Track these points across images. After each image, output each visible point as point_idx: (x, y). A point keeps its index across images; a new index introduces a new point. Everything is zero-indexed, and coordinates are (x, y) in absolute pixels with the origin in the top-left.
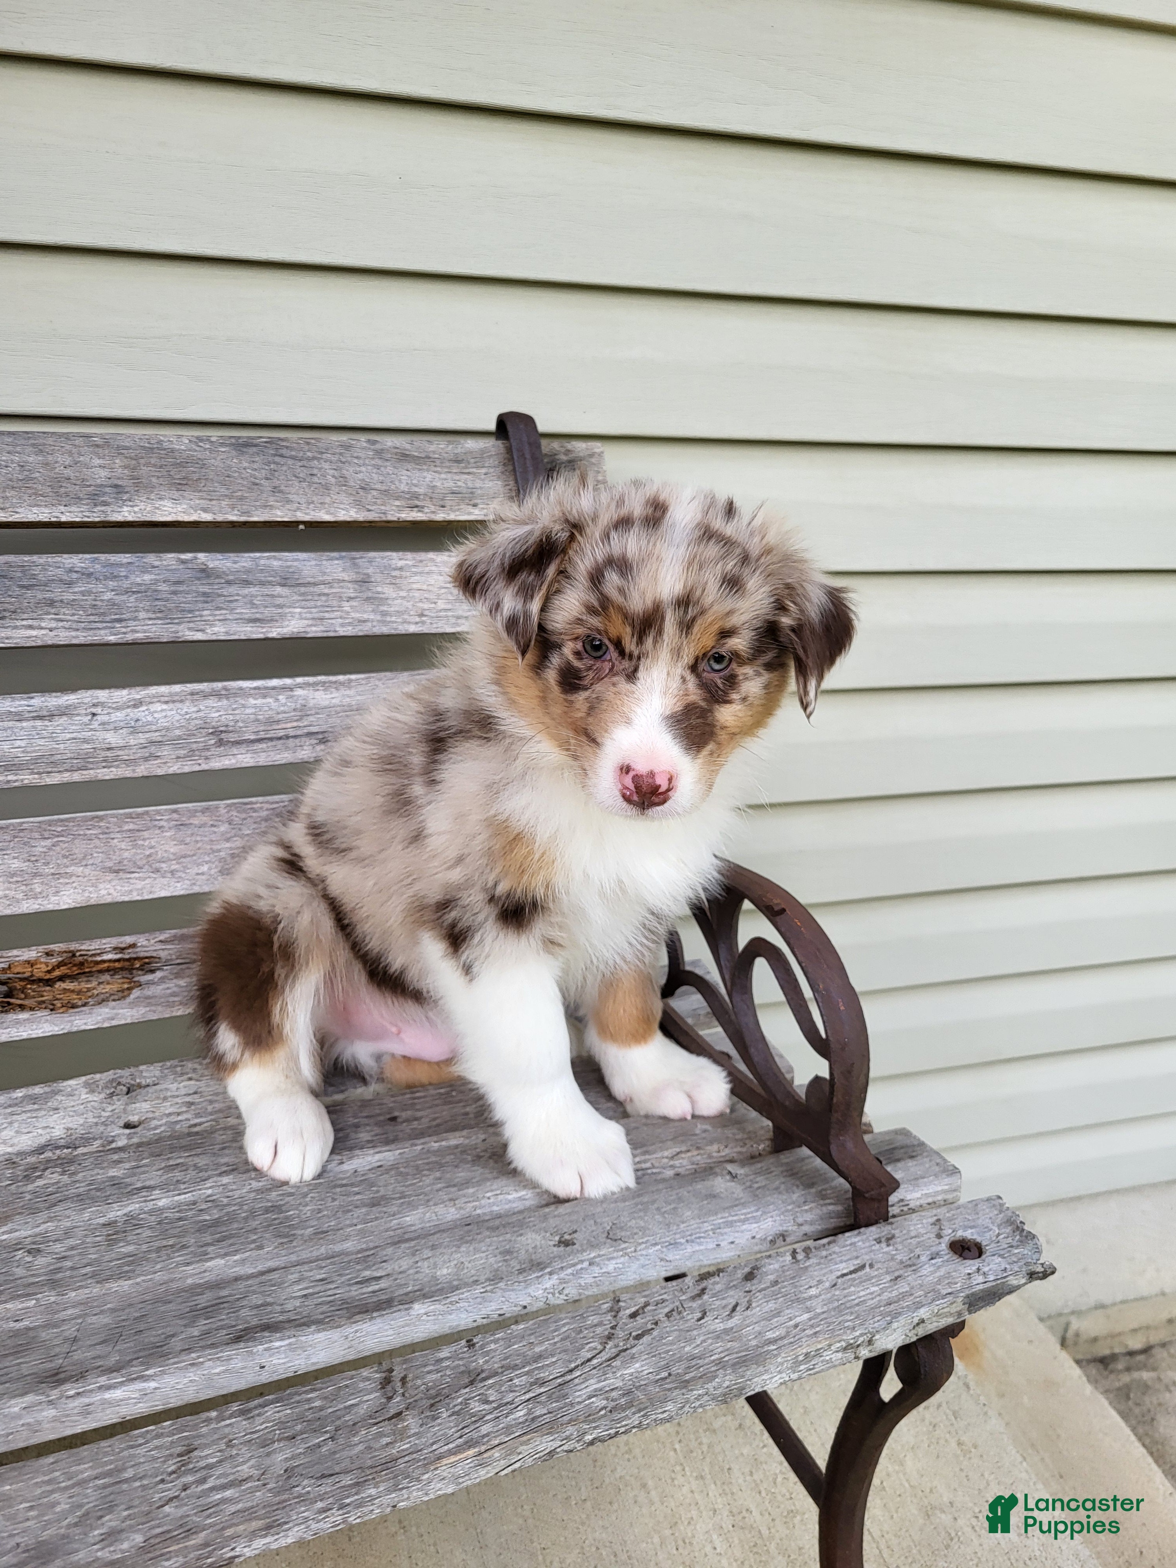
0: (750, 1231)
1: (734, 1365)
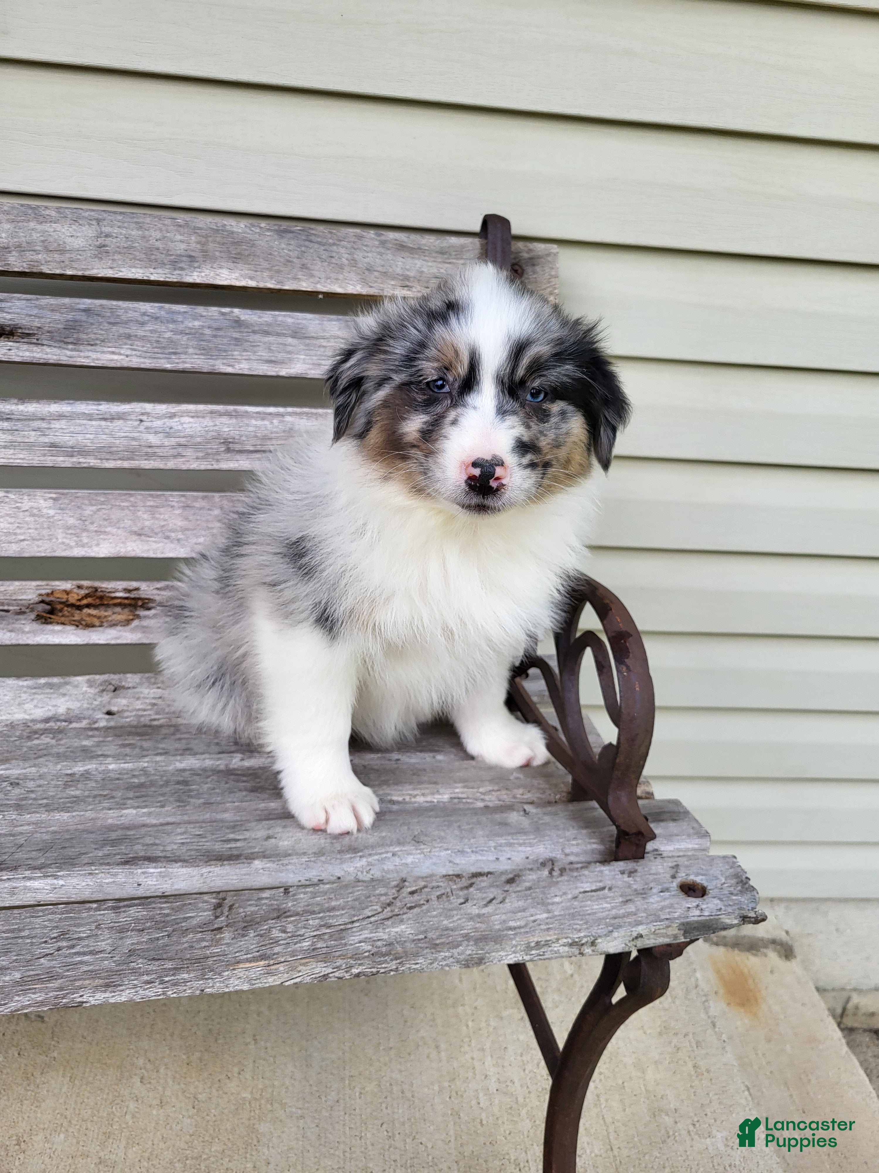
0: (525, 852)
1: (477, 939)
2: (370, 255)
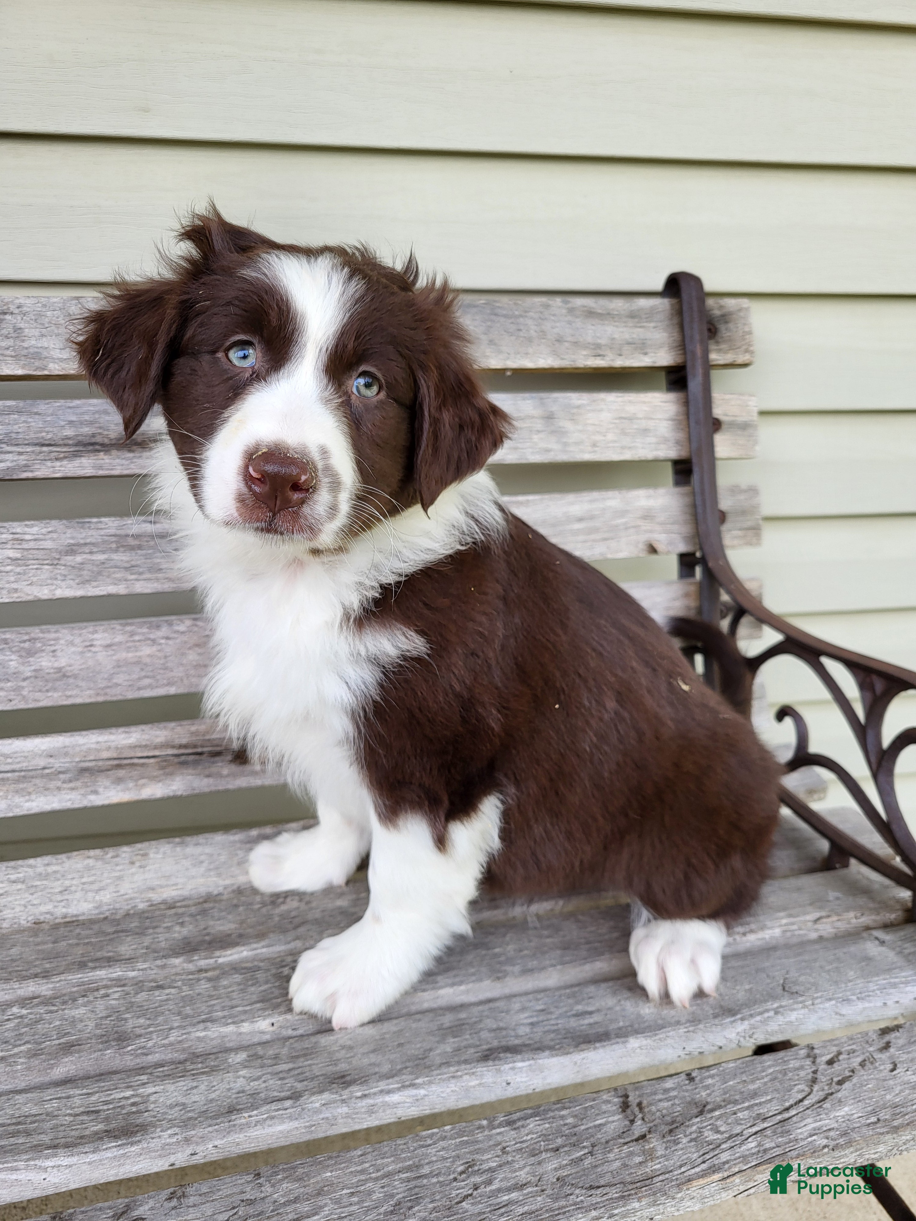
2: (558, 324)
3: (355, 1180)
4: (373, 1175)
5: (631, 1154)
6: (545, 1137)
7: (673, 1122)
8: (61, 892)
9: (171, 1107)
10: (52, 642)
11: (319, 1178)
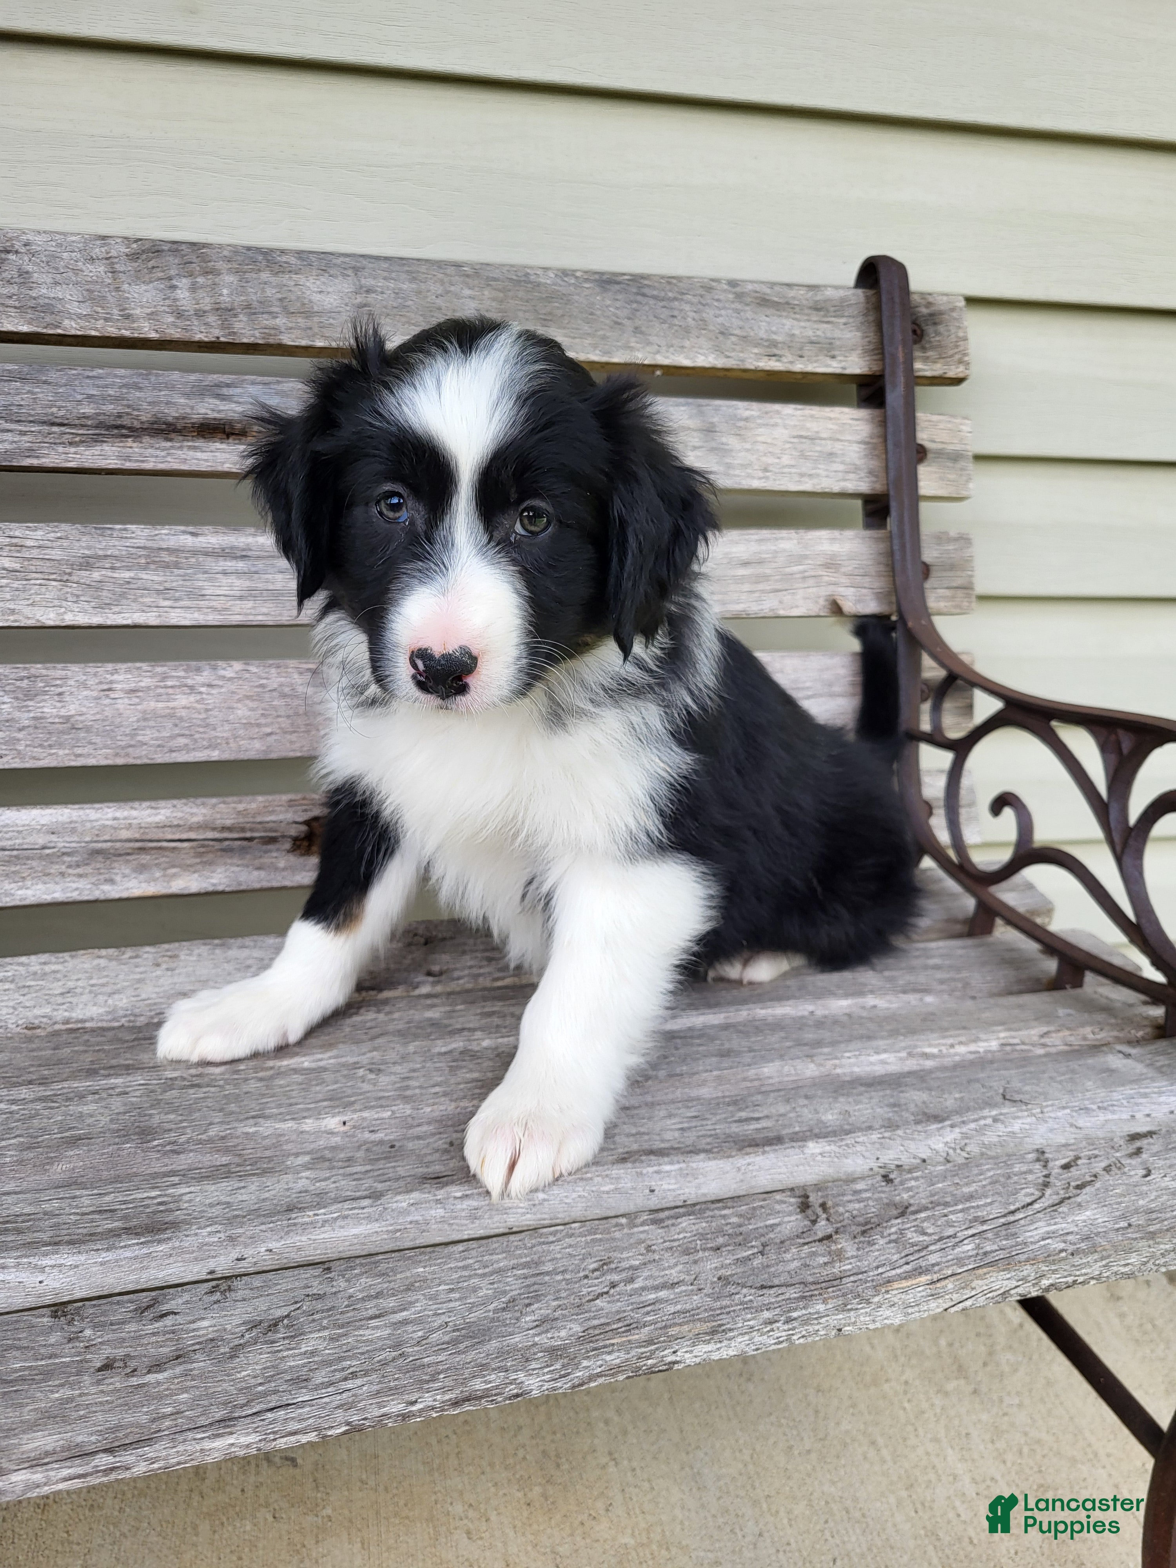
0: (1168, 1103)
2: (723, 312)
3: (455, 1276)
4: (480, 1272)
5: (813, 1254)
6: (702, 1236)
7: (866, 1223)
8: (62, 994)
9: (211, 1205)
10: (58, 682)
11: (408, 1274)
